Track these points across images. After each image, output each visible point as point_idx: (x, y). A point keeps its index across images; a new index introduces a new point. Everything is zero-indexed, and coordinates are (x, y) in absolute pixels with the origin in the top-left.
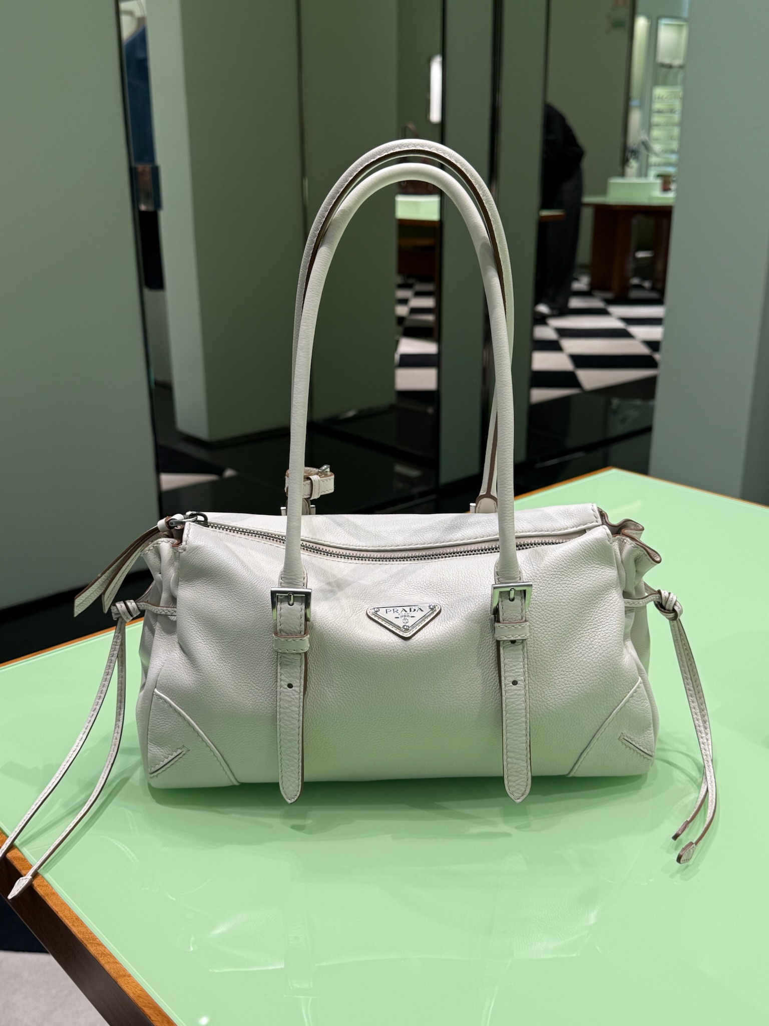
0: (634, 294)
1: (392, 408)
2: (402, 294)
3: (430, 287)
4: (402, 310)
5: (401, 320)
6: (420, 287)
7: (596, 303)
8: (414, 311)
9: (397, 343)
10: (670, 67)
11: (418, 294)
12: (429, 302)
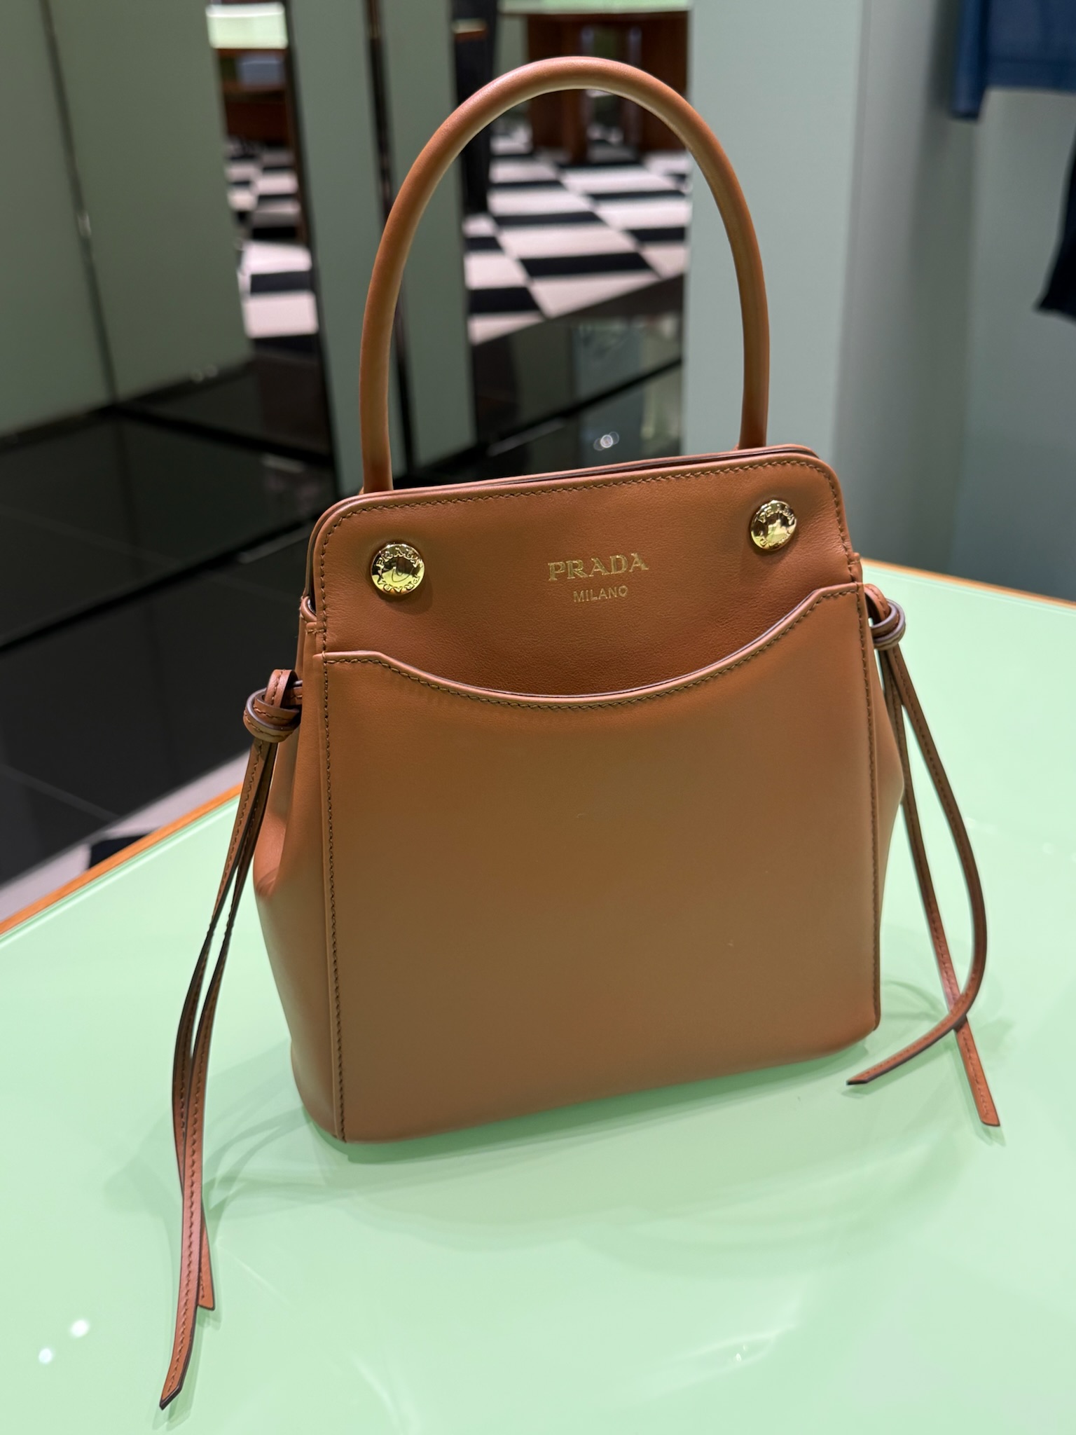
0: (598, 153)
1: (249, 368)
2: (239, 171)
3: (283, 157)
4: (242, 199)
5: (242, 216)
6: (270, 157)
7: (541, 170)
8: (264, 198)
9: (238, 257)
11: (269, 169)
12: (284, 183)
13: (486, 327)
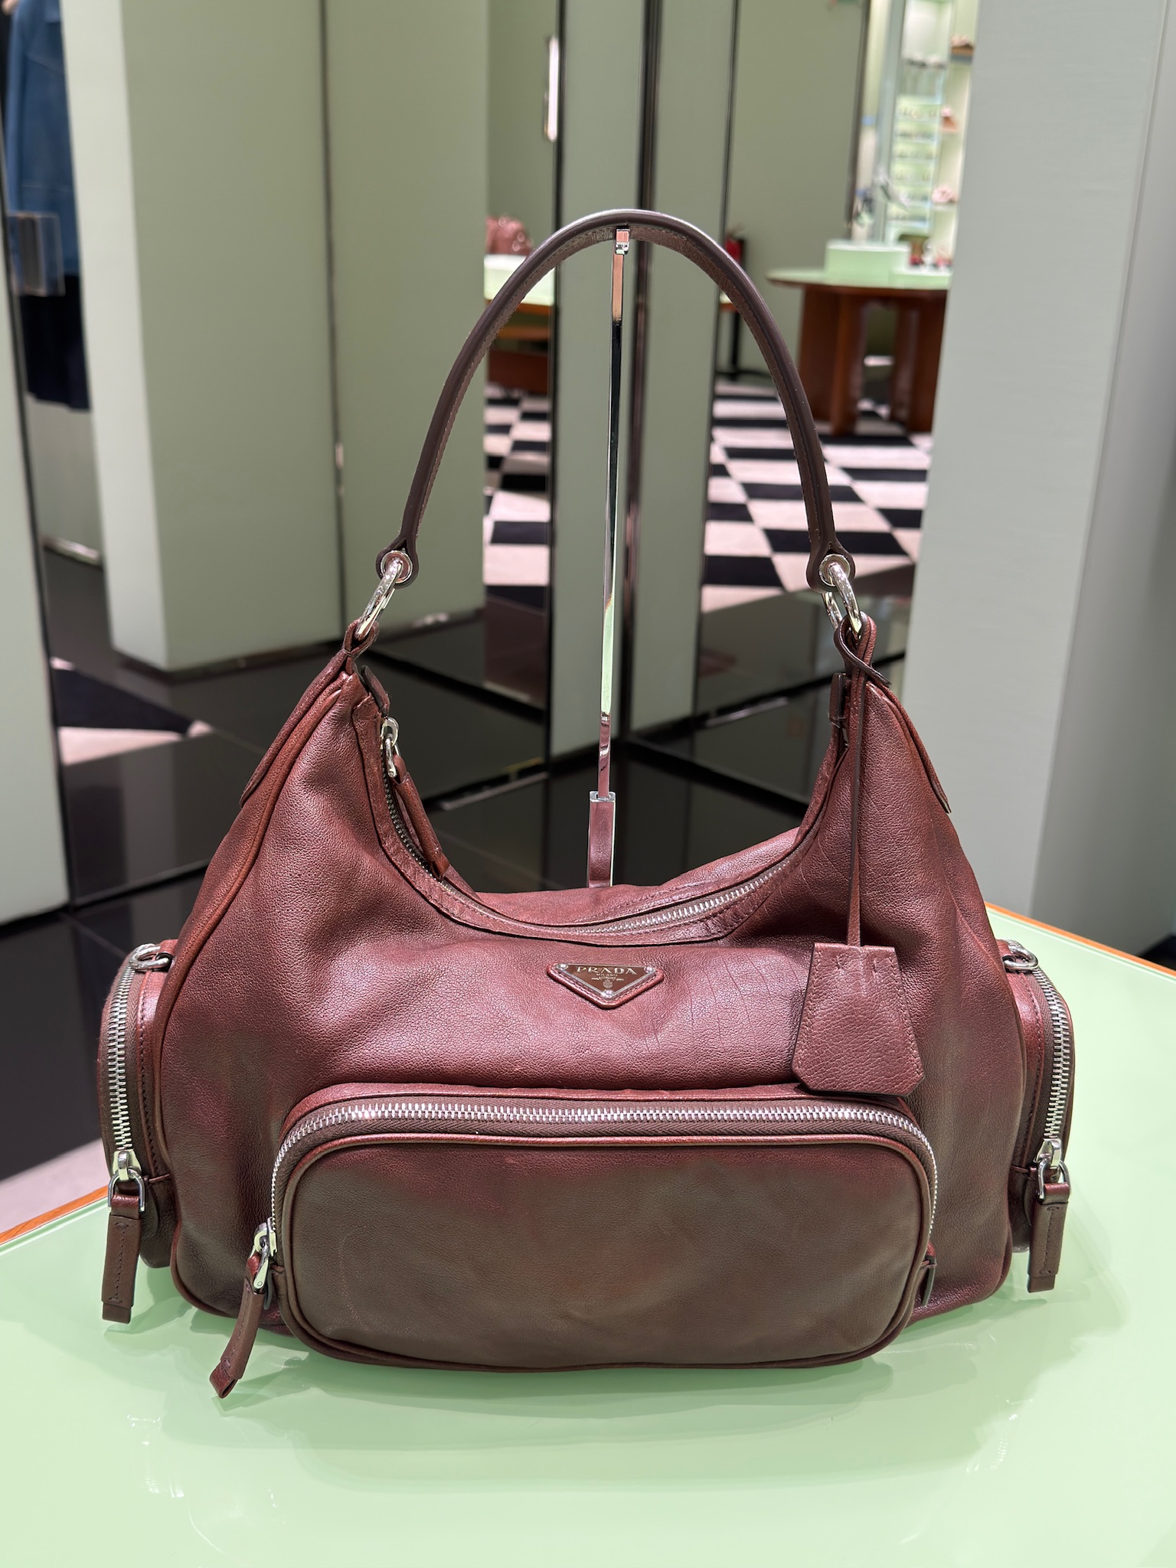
0: (864, 427)
1: (478, 615)
2: (497, 415)
3: (543, 406)
4: (498, 445)
5: (495, 461)
6: (530, 405)
8: (520, 446)
9: (488, 502)
10: (923, 65)
11: (528, 416)
12: (540, 432)
13: (718, 597)
